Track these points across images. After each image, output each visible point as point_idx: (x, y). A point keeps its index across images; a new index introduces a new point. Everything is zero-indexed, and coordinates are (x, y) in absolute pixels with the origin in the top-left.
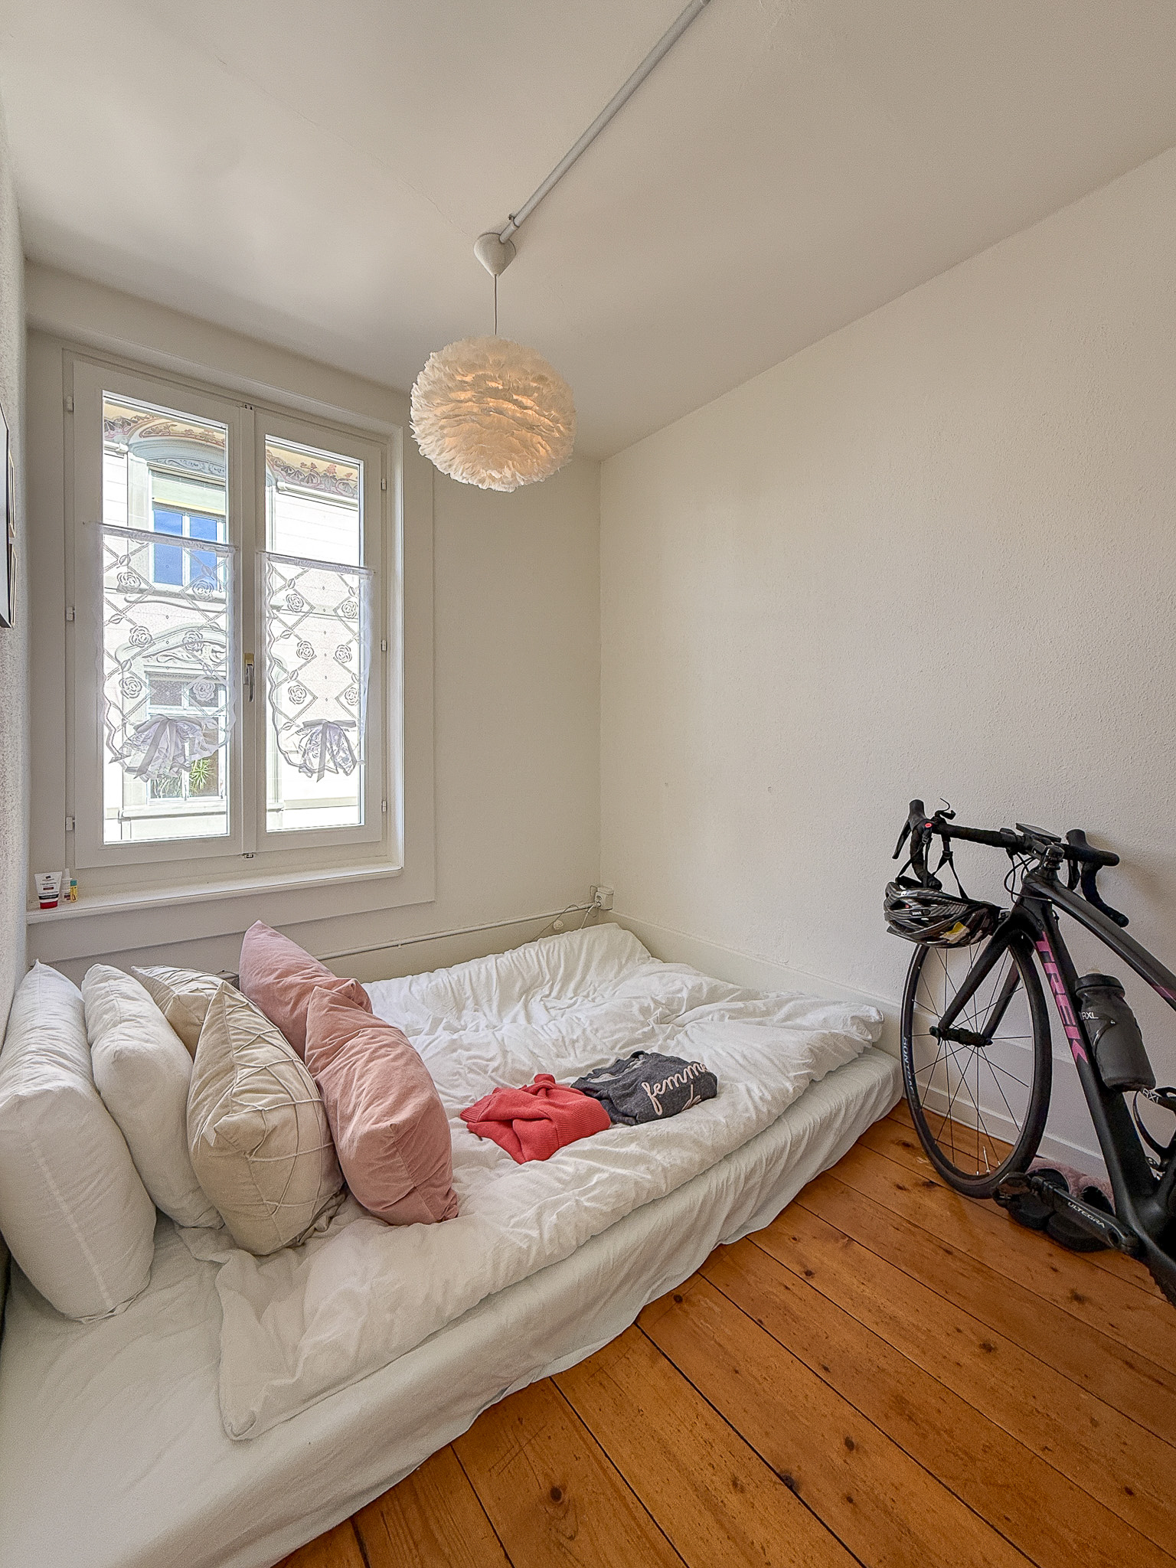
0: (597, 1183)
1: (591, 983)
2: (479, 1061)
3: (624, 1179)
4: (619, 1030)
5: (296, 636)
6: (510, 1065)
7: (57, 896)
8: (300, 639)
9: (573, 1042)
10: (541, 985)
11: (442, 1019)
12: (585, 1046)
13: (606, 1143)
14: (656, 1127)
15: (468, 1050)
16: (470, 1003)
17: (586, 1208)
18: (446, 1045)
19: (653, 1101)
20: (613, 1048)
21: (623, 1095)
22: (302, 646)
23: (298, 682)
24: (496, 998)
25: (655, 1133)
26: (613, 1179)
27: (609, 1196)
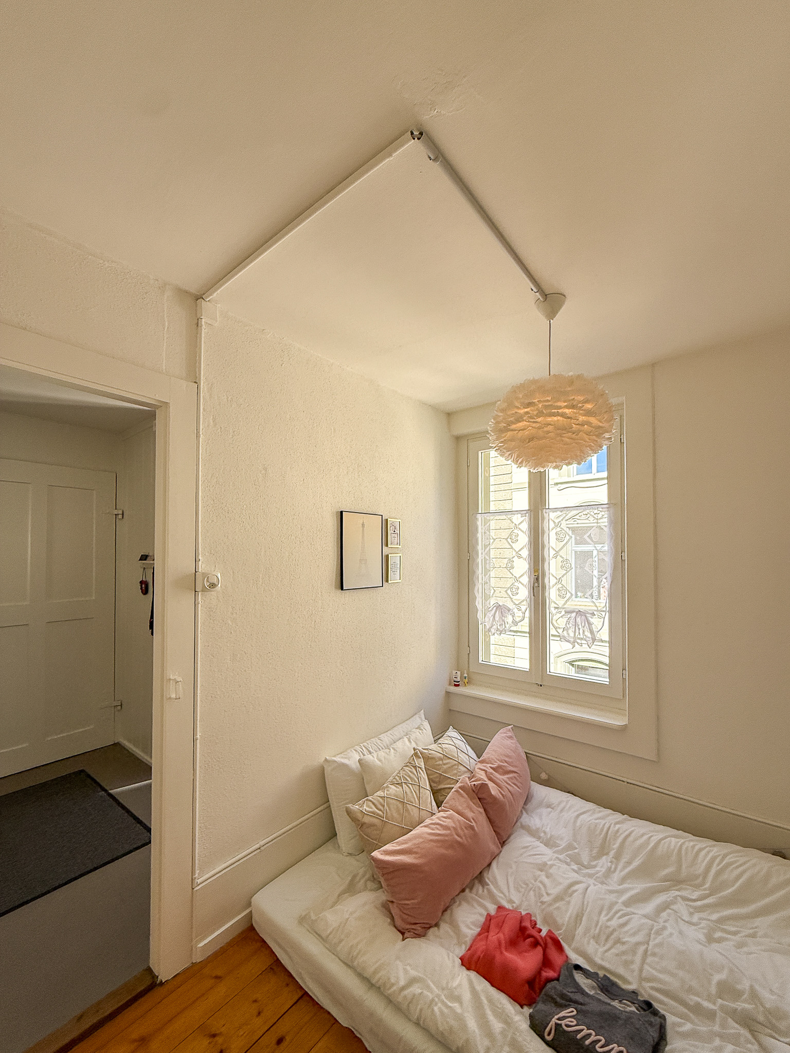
0: (450, 1007)
1: (756, 928)
2: (543, 889)
3: (464, 1027)
4: (673, 975)
5: (561, 556)
6: (552, 908)
7: (459, 682)
8: (563, 558)
9: (618, 941)
10: (698, 887)
11: (576, 849)
12: (624, 953)
13: (490, 1001)
14: (528, 1039)
15: (547, 877)
16: (612, 853)
17: (433, 1010)
18: (541, 862)
19: (551, 1023)
20: (648, 980)
21: (553, 999)
22: (564, 563)
23: (562, 584)
24: (635, 864)
25: (520, 1039)
26: (460, 1019)
27: (447, 1023)
